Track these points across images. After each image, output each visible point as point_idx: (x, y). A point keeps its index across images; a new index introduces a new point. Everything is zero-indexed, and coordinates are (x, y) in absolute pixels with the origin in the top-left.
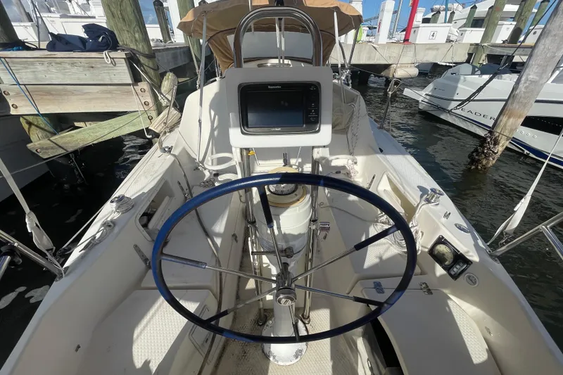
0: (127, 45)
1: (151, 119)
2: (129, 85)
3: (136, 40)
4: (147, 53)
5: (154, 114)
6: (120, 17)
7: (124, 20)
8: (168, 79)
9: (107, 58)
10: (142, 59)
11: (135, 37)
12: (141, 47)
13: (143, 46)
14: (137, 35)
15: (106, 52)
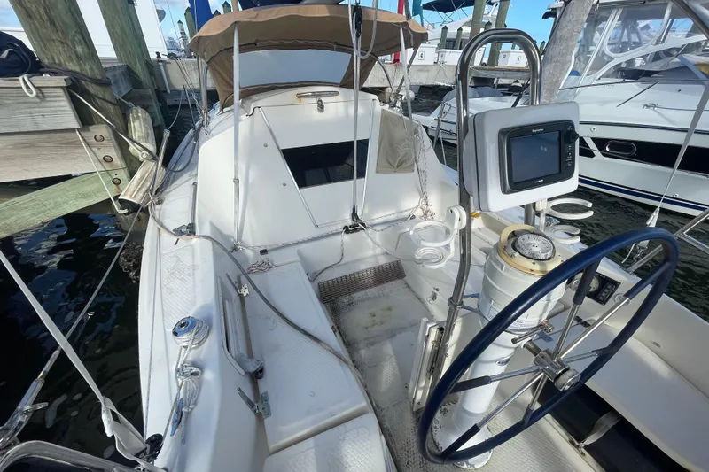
0: (60, 64)
1: (117, 182)
2: (73, 130)
3: (78, 57)
4: (99, 77)
5: (123, 175)
6: (45, 18)
7: (53, 23)
8: (138, 117)
9: (28, 87)
10: (92, 88)
11: (76, 52)
12: (87, 69)
13: (90, 66)
14: (79, 49)
15: (25, 77)
